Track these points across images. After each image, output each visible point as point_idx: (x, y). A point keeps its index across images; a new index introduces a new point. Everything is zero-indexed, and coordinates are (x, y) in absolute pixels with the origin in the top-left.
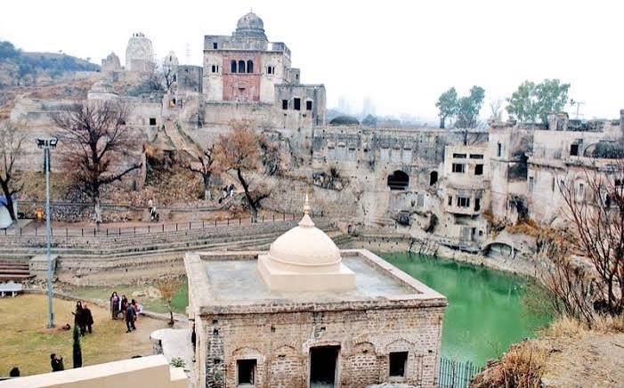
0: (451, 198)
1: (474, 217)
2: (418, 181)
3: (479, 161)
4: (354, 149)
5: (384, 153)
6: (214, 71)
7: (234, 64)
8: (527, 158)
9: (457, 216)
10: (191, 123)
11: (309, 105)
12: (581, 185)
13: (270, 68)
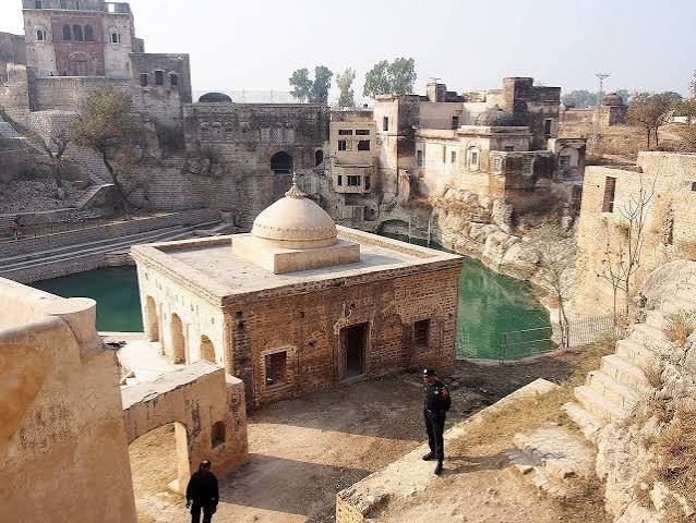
0: (340, 177)
1: (366, 196)
2: (303, 163)
3: (365, 138)
4: (230, 130)
5: (266, 133)
6: (40, 38)
7: (66, 28)
8: (414, 131)
9: (347, 195)
10: (21, 106)
11: (174, 79)
12: (474, 154)
13: (114, 35)
